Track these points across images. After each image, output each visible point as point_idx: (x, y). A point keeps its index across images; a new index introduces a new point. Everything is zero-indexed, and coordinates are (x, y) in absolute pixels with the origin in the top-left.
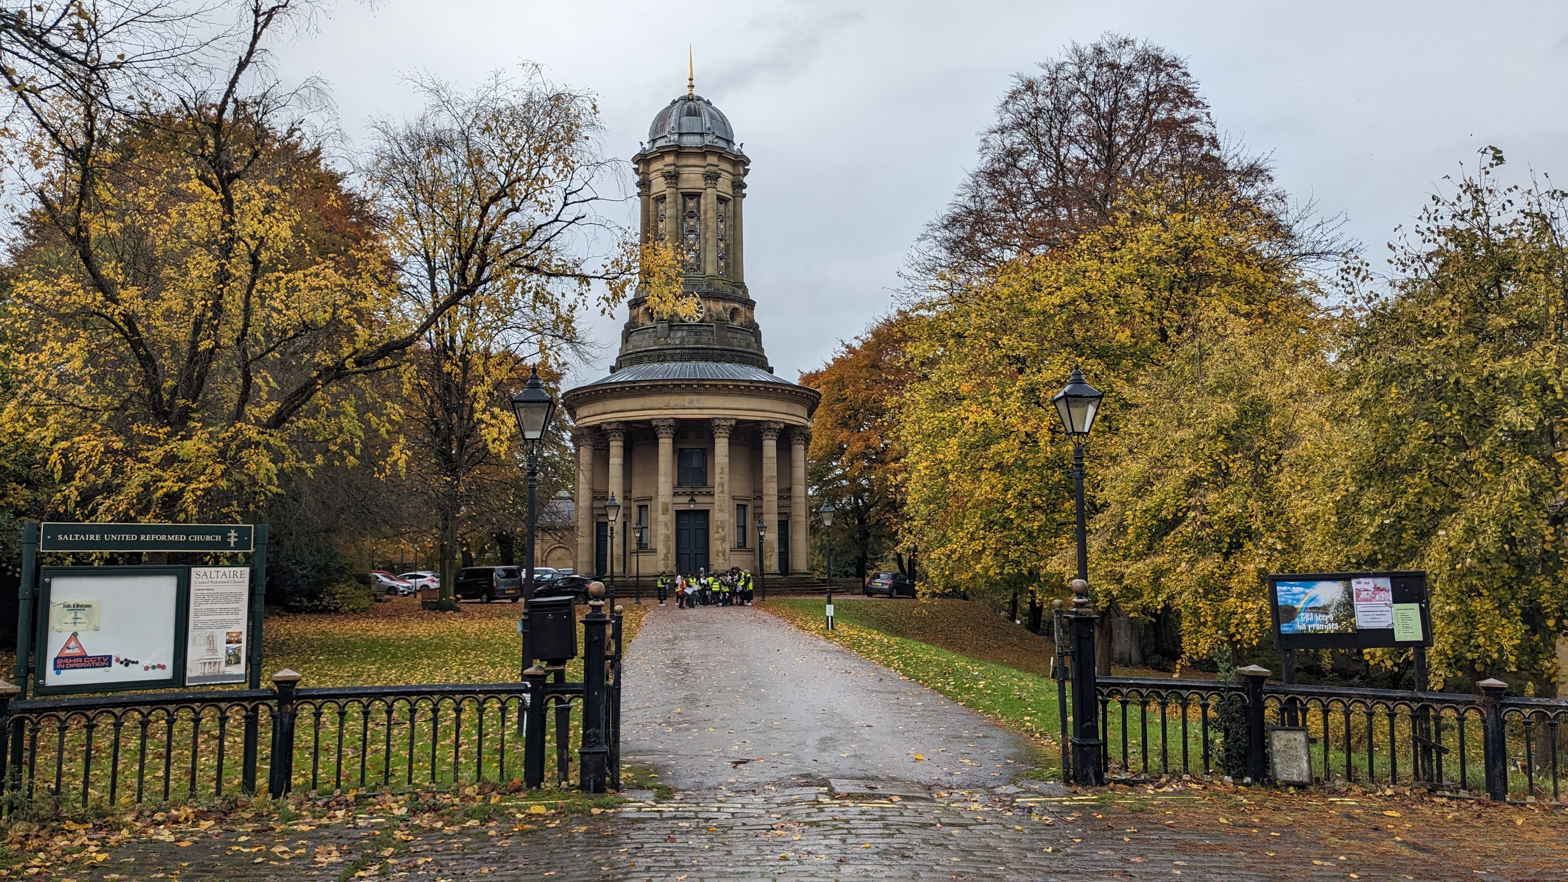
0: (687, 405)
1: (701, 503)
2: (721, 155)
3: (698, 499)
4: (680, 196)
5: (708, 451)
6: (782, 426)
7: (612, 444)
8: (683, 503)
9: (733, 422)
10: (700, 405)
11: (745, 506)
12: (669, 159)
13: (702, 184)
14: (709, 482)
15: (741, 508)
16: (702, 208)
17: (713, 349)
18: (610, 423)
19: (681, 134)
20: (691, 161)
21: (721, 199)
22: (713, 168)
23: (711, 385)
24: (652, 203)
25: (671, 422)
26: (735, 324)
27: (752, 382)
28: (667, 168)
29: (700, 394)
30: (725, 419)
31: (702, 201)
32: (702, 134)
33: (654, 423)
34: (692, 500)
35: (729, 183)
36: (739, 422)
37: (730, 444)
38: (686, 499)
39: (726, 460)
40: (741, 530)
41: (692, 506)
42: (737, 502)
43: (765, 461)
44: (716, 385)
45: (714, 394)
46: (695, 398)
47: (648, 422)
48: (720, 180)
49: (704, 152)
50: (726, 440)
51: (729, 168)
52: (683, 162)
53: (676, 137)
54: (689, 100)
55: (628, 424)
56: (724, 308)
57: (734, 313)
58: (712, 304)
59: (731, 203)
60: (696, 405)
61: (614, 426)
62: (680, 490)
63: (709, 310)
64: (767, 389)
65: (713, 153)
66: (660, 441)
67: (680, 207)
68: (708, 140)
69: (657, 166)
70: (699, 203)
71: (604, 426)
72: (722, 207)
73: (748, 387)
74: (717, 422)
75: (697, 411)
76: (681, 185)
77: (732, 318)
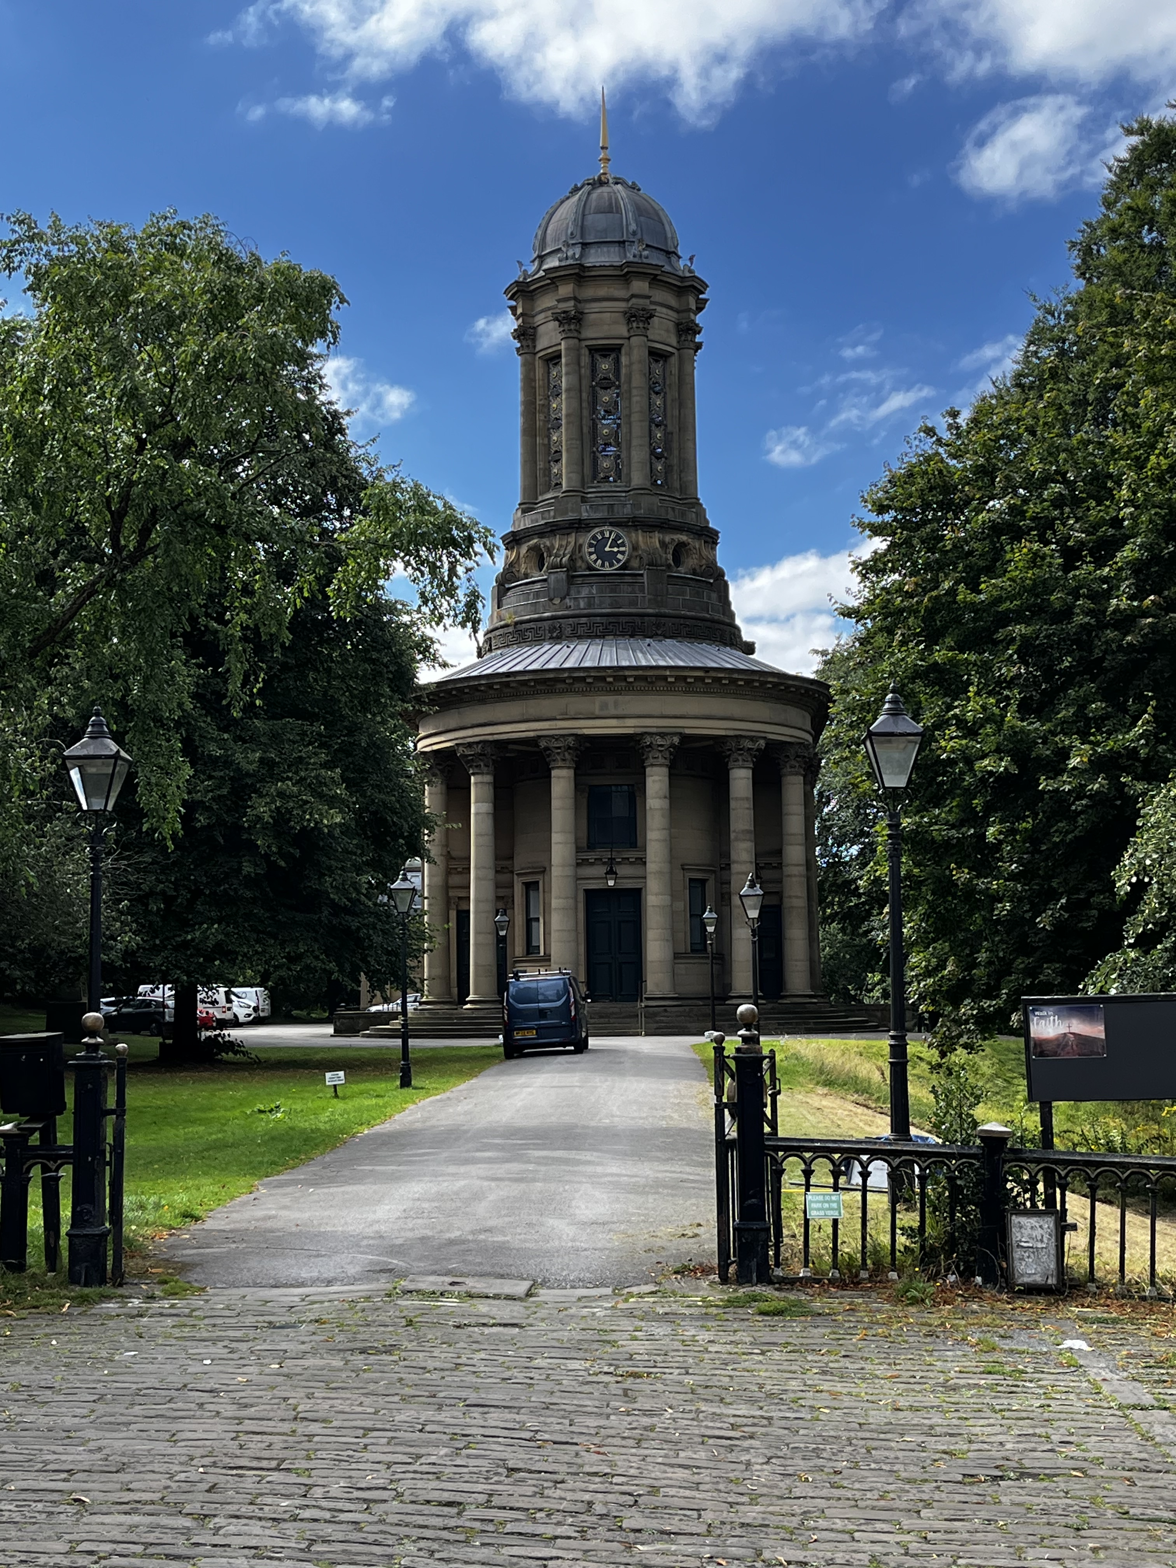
0: (597, 712)
1: (626, 876)
2: (656, 279)
3: (622, 870)
4: (585, 352)
5: (635, 791)
6: (762, 743)
7: (474, 779)
8: (595, 878)
9: (676, 740)
10: (619, 712)
11: (703, 882)
12: (566, 290)
13: (623, 330)
14: (638, 842)
15: (697, 886)
16: (623, 371)
17: (643, 616)
18: (470, 745)
19: (585, 245)
20: (603, 291)
21: (656, 355)
22: (641, 301)
23: (637, 678)
24: (539, 366)
25: (571, 741)
26: (682, 571)
27: (708, 669)
28: (563, 306)
29: (618, 692)
30: (662, 735)
31: (624, 360)
32: (621, 244)
33: (543, 744)
34: (611, 872)
35: (671, 325)
36: (686, 739)
37: (672, 776)
38: (601, 870)
39: (665, 804)
40: (696, 922)
41: (611, 883)
42: (689, 875)
43: (733, 804)
44: (645, 678)
45: (642, 692)
46: (610, 699)
47: (532, 742)
48: (654, 321)
49: (626, 274)
50: (665, 771)
51: (671, 300)
52: (589, 292)
53: (578, 250)
54: (602, 185)
55: (501, 745)
56: (663, 544)
57: (679, 551)
58: (640, 537)
59: (674, 360)
60: (613, 712)
61: (478, 749)
62: (591, 856)
63: (635, 548)
64: (733, 681)
65: (642, 275)
66: (554, 773)
67: (586, 372)
68: (632, 253)
69: (547, 301)
70: (617, 361)
71: (460, 750)
72: (657, 369)
73: (701, 679)
74: (648, 740)
75: (613, 722)
76: (587, 333)
77: (677, 560)
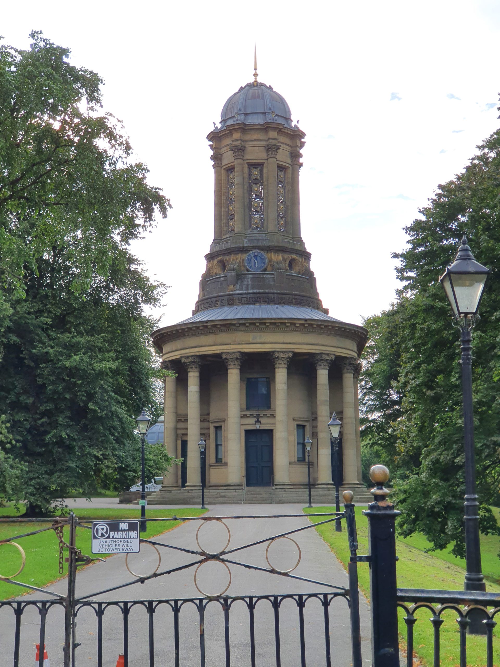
0: (251, 341)
1: (265, 424)
2: (281, 131)
3: (263, 420)
4: (246, 166)
5: (270, 380)
7: (190, 374)
8: (251, 424)
9: (291, 355)
10: (262, 340)
11: (304, 426)
12: (237, 135)
13: (264, 155)
14: (272, 407)
15: (301, 427)
16: (265, 175)
17: (273, 293)
18: (188, 357)
19: (246, 114)
20: (255, 136)
21: (281, 168)
22: (274, 141)
23: (271, 324)
24: (223, 172)
25: (238, 355)
26: (293, 273)
27: (306, 320)
28: (235, 143)
29: (261, 331)
30: (283, 352)
31: (265, 170)
32: (264, 113)
33: (224, 356)
34: (258, 421)
35: (288, 153)
36: (296, 354)
37: (288, 373)
38: (253, 420)
39: (285, 387)
40: (301, 446)
41: (258, 426)
42: (296, 423)
43: (319, 387)
44: (275, 324)
45: (274, 331)
46: (257, 334)
47: (218, 356)
48: (280, 151)
49: (266, 128)
50: (285, 370)
51: (288, 141)
52: (248, 137)
53: (242, 117)
54: (254, 86)
55: (203, 357)
56: (283, 259)
57: (291, 263)
58: (273, 256)
59: (289, 171)
60: (259, 340)
61: (191, 359)
62: (248, 413)
63: (270, 261)
64: (319, 326)
65: (274, 129)
66: (230, 371)
67: (246, 175)
68: (269, 118)
69: (227, 141)
70: (262, 171)
71: (183, 360)
72: (281, 174)
73: (303, 324)
74: (277, 355)
75: (259, 346)
76: (247, 157)
77: (291, 267)
